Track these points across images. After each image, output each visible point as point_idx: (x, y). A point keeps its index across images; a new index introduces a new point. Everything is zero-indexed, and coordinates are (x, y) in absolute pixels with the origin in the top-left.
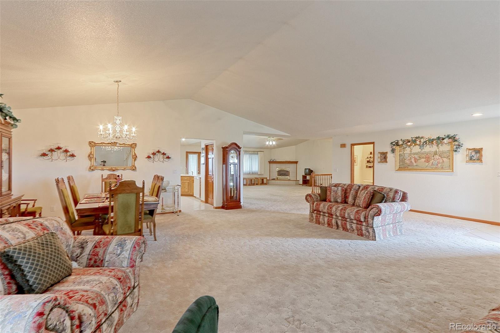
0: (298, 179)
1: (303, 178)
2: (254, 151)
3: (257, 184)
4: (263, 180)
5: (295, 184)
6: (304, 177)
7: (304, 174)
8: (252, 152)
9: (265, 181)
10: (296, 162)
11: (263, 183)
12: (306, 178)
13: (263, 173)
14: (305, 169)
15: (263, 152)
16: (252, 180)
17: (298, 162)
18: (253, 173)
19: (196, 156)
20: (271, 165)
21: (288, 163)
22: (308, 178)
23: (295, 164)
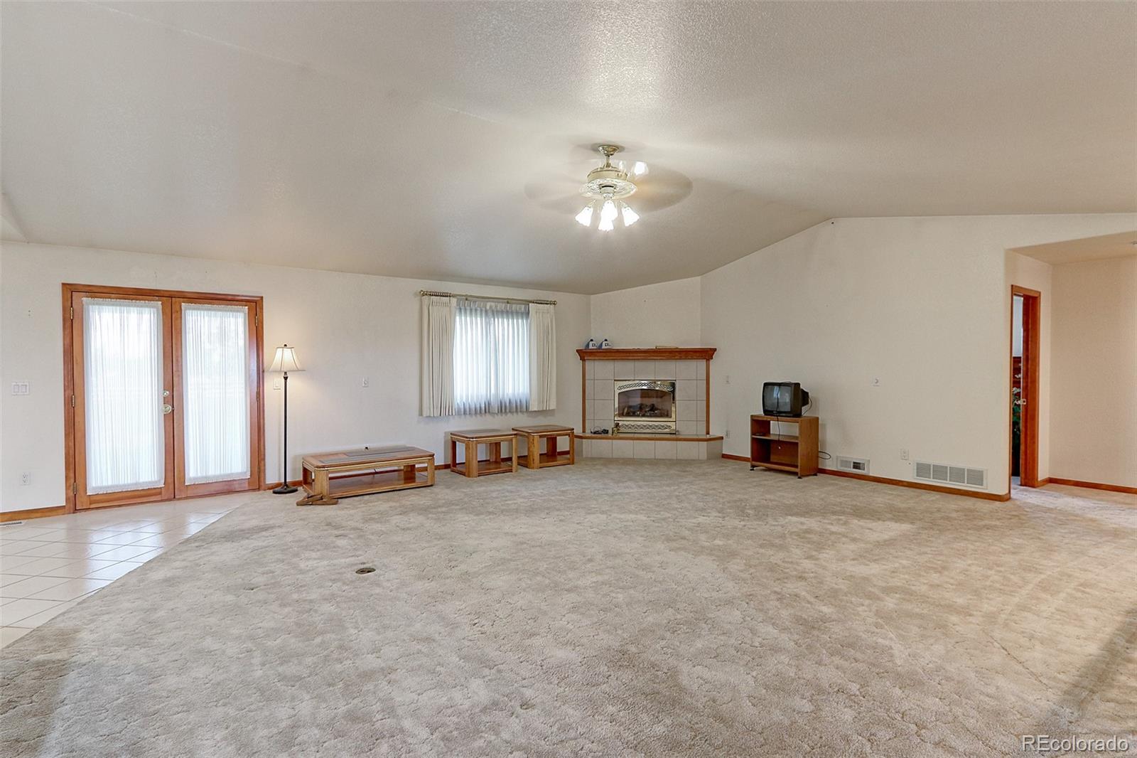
0: (714, 432)
1: (753, 433)
2: (508, 301)
3: (524, 461)
4: (552, 441)
5: (704, 456)
6: (760, 426)
7: (759, 411)
8: (501, 306)
9: (563, 444)
10: (707, 354)
11: (552, 455)
12: (767, 432)
13: (553, 406)
14: (766, 385)
15: (554, 303)
16: (498, 445)
17: (715, 350)
18: (505, 408)
19: (236, 321)
20: (589, 365)
21: (669, 359)
22: (779, 429)
23: (702, 363)
